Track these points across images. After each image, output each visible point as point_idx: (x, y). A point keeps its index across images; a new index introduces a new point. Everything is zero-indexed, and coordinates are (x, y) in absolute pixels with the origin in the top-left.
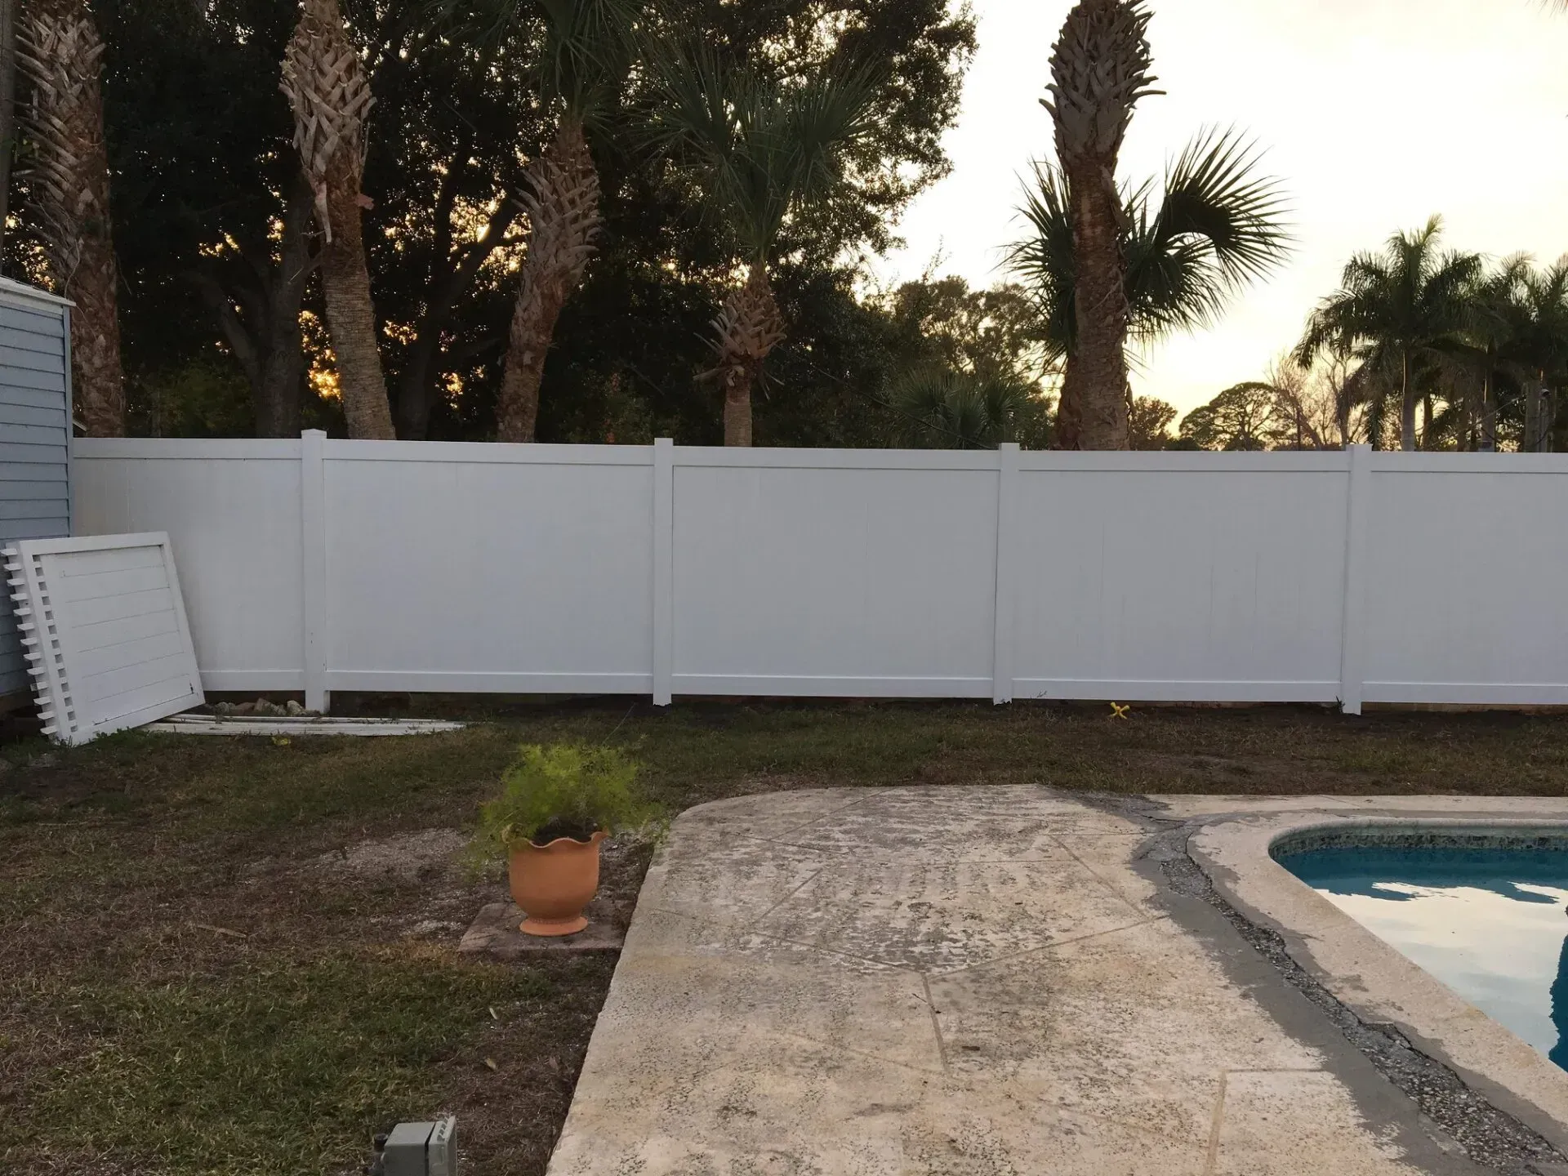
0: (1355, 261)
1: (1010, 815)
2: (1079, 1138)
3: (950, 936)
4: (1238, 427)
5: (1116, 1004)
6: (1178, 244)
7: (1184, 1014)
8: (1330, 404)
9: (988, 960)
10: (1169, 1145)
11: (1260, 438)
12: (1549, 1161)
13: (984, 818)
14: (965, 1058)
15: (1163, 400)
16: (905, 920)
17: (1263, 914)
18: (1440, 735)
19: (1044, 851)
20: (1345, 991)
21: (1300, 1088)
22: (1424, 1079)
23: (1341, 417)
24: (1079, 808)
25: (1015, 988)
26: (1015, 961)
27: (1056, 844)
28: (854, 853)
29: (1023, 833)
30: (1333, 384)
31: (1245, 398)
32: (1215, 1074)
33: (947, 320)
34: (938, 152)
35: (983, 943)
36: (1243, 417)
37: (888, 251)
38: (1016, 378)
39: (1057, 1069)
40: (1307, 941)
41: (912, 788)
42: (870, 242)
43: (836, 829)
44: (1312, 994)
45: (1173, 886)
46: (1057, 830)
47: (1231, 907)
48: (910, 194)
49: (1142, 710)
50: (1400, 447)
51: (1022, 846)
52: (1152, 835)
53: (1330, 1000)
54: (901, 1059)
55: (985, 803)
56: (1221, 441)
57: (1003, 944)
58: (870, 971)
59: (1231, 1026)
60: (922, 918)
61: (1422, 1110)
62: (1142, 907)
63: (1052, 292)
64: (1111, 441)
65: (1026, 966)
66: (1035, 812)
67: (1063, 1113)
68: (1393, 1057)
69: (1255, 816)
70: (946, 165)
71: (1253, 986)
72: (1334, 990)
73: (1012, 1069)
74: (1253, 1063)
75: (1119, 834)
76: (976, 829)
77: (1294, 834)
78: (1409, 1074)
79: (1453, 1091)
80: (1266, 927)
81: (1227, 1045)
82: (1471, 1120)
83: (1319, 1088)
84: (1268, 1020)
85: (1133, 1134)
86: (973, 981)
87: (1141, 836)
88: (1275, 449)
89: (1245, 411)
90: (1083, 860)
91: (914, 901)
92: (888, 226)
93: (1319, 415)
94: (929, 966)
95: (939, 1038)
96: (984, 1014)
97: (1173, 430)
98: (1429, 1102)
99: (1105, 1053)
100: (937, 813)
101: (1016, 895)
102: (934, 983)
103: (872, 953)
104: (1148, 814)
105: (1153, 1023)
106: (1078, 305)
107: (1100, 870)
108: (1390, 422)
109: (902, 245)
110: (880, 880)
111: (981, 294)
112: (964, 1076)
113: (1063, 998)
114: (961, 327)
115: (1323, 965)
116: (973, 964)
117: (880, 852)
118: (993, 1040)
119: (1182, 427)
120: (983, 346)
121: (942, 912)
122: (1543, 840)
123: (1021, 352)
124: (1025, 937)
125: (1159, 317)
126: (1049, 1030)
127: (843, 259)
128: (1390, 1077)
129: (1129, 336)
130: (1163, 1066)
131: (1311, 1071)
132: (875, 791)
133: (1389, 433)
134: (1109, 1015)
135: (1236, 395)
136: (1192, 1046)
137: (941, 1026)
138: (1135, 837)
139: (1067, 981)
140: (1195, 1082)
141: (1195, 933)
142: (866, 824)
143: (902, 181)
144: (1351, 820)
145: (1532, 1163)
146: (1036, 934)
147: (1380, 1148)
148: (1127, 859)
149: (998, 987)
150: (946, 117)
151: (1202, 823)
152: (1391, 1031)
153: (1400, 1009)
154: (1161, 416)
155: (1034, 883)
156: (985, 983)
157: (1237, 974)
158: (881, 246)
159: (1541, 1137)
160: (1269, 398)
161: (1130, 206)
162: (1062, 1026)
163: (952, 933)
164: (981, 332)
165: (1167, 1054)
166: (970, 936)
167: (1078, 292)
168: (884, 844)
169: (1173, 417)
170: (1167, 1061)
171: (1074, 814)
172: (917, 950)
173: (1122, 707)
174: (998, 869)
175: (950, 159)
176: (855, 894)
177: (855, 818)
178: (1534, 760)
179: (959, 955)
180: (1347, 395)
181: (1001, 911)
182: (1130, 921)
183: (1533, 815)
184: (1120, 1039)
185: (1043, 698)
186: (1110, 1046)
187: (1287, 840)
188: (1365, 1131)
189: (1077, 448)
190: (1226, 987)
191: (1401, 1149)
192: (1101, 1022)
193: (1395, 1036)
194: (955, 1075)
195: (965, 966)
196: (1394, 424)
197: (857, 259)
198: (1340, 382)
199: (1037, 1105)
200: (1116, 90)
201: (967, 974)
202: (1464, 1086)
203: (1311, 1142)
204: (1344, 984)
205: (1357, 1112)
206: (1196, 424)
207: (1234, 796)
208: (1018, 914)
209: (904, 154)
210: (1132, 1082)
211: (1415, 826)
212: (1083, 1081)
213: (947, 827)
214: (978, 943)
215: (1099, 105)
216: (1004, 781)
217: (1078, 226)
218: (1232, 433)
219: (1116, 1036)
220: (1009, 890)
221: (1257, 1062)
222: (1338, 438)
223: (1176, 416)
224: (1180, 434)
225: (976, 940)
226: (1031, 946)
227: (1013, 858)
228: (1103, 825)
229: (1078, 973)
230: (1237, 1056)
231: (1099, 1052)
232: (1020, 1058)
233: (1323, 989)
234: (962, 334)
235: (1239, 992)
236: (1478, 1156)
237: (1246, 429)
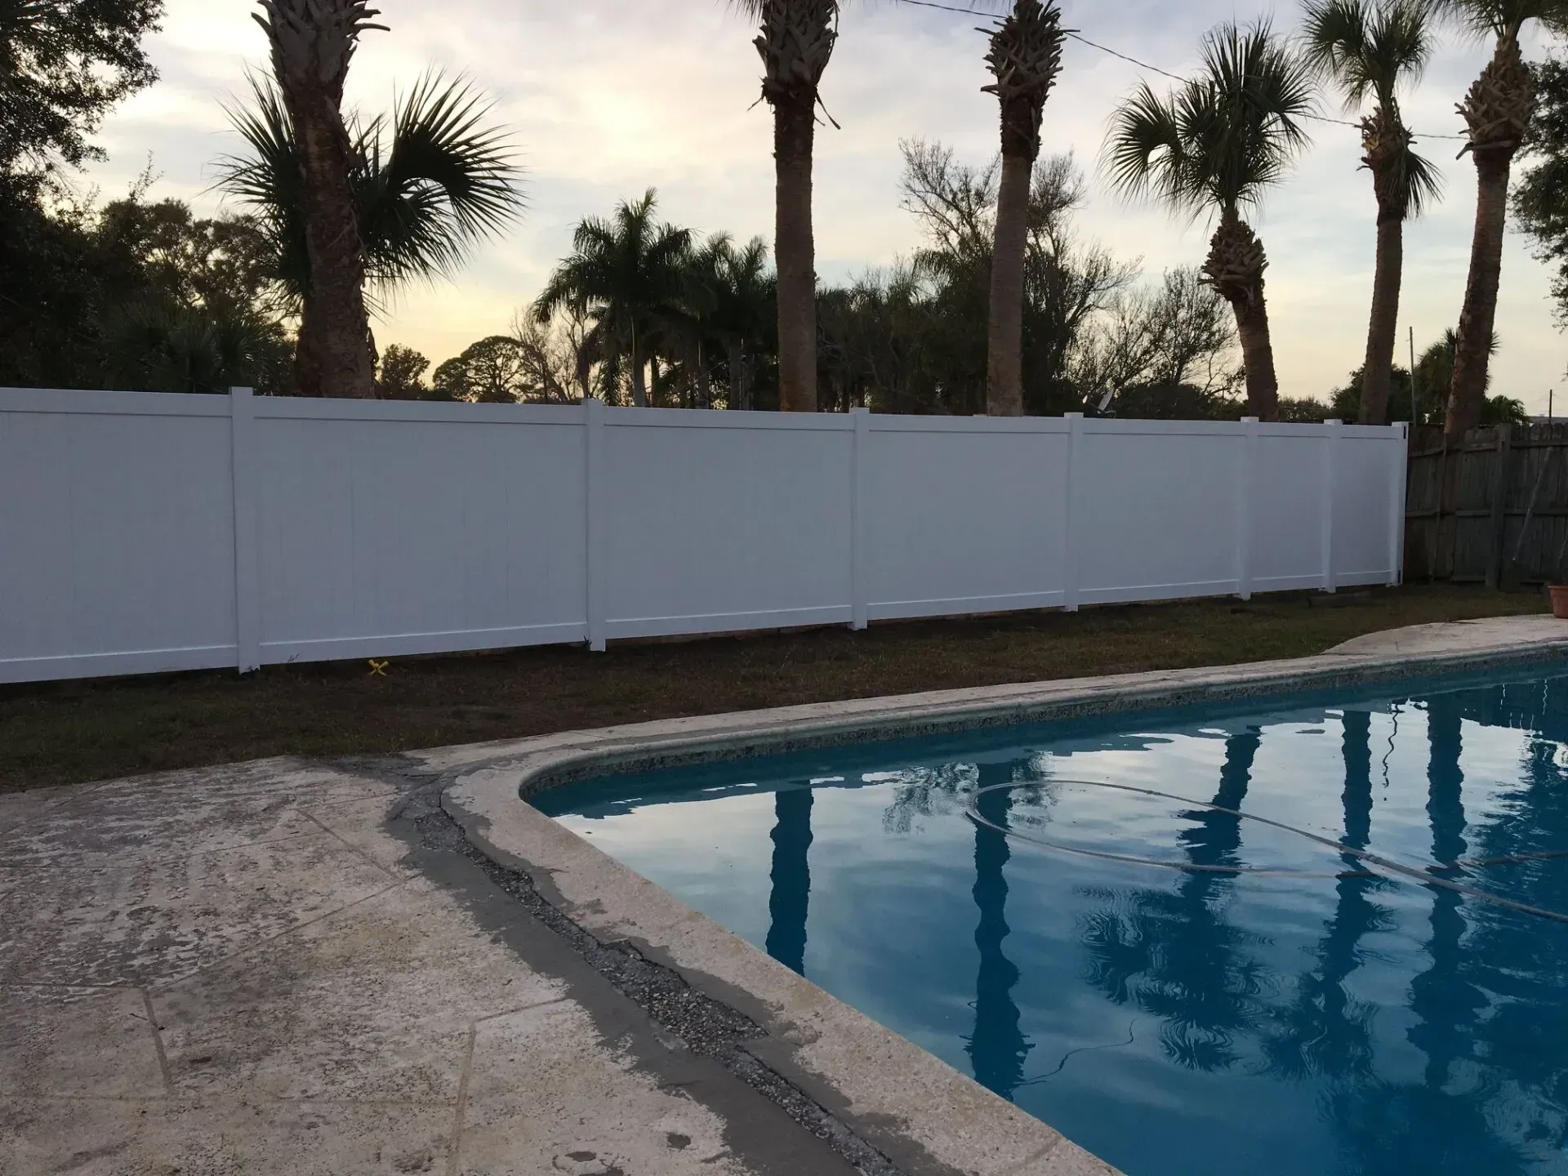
0: (584, 225)
1: (252, 794)
2: (323, 1129)
3: (178, 940)
4: (490, 380)
5: (366, 977)
6: (413, 188)
7: (435, 972)
8: (571, 361)
9: (223, 957)
10: (417, 1112)
11: (511, 391)
12: (753, 1038)
13: (223, 800)
14: (194, 1074)
15: (415, 349)
16: (124, 931)
17: (514, 856)
18: (671, 663)
19: (290, 827)
20: (587, 917)
21: (545, 1021)
22: (653, 986)
23: (582, 374)
24: (331, 775)
25: (253, 983)
26: (254, 952)
27: (305, 818)
28: (58, 865)
29: (268, 811)
30: (574, 342)
31: (495, 351)
32: (465, 1027)
33: (169, 248)
34: (138, 55)
35: (219, 940)
36: (494, 371)
37: (84, 162)
38: (256, 318)
39: (299, 1061)
40: (554, 875)
41: (136, 778)
42: (59, 149)
43: (35, 838)
44: (557, 926)
45: (427, 842)
46: (305, 802)
47: (482, 854)
48: (107, 99)
49: (400, 664)
50: (633, 404)
51: (266, 826)
52: (407, 793)
53: (574, 928)
54: (115, 1092)
55: (226, 784)
56: (475, 393)
57: (242, 936)
58: (77, 998)
59: (481, 974)
60: (145, 925)
61: (651, 1016)
62: (394, 869)
63: (281, 226)
64: (355, 388)
65: (267, 956)
66: (280, 786)
67: (306, 1108)
68: (628, 971)
69: (506, 761)
70: (149, 73)
71: (504, 928)
72: (576, 918)
73: (249, 1073)
74: (501, 1006)
75: (372, 797)
76: (213, 814)
77: (543, 773)
78: (641, 984)
79: (677, 992)
80: (516, 868)
81: (476, 994)
82: (691, 1016)
83: (564, 1017)
84: (516, 960)
85: (381, 1110)
86: (204, 985)
87: (395, 796)
88: (525, 402)
89: (496, 364)
90: (334, 830)
91: (136, 907)
92: (81, 132)
93: (562, 370)
94: (152, 978)
95: (163, 1057)
96: (217, 1019)
97: (427, 379)
98: (657, 1006)
99: (351, 1031)
100: (166, 803)
101: (257, 880)
102: (157, 996)
103: (79, 977)
104: (404, 771)
105: (404, 988)
106: (310, 242)
107: (352, 838)
108: (623, 381)
109: (102, 156)
110: (92, 891)
111: (208, 223)
112: (192, 1093)
113: (307, 982)
114: (187, 257)
115: (567, 896)
116: (205, 966)
117: (91, 857)
118: (227, 1045)
119: (436, 377)
120: (215, 281)
121: (169, 915)
122: (749, 749)
123: (260, 290)
124: (266, 924)
125: (400, 264)
126: (292, 1020)
127: (24, 163)
128: (625, 991)
129: (367, 280)
130: (413, 1031)
131: (556, 1001)
132: (90, 787)
133: (623, 391)
134: (358, 989)
135: (487, 348)
136: (443, 1003)
137: (165, 1043)
138: (391, 797)
139: (312, 962)
140: (445, 1040)
141: (448, 886)
142: (76, 829)
143: (96, 83)
144: (594, 752)
145: (740, 1043)
146: (279, 918)
147: (616, 1062)
148: (381, 821)
149: (236, 985)
150: (145, 19)
151: (455, 774)
152: (625, 947)
153: (634, 924)
154: (414, 366)
155: (278, 863)
156: (219, 983)
157: (488, 919)
158: (74, 154)
159: (747, 1017)
160: (517, 353)
161: (360, 142)
162: (307, 1012)
163: (181, 935)
164: (211, 265)
165: (417, 1017)
166: (201, 935)
167: (309, 229)
168: (99, 848)
169: (426, 367)
170: (417, 1024)
171: (326, 782)
172: (136, 962)
173: (380, 664)
174: (237, 856)
175: (154, 66)
176: (59, 912)
177: (61, 822)
178: (745, 678)
179: (189, 959)
180: (586, 353)
181: (239, 900)
182: (379, 887)
183: (741, 728)
184: (368, 1013)
185: (295, 661)
186: (359, 1022)
187: (537, 779)
188: (602, 1049)
189: (319, 395)
190: (477, 936)
191: (634, 1058)
192: (348, 1000)
193: (630, 951)
194: (181, 1096)
195: (195, 970)
196: (627, 382)
197: (42, 167)
198: (578, 338)
199: (276, 1106)
200: (335, 17)
201: (197, 979)
202: (686, 985)
203: (555, 1072)
204: (586, 911)
205: (596, 1033)
206: (449, 375)
207: (490, 742)
208: (262, 898)
209: (96, 52)
210: (380, 1055)
211: (648, 750)
212: (327, 1067)
213: (178, 817)
214: (211, 941)
215: (318, 29)
216: (243, 758)
217: (304, 157)
218: (484, 386)
219: (365, 1011)
220: (249, 876)
221: (505, 1005)
222: (581, 394)
223: (429, 366)
224: (434, 385)
225: (210, 939)
226: (274, 932)
227: (256, 841)
228: (357, 790)
229: (326, 951)
230: (486, 1003)
231: (347, 1031)
232: (257, 1059)
233: (567, 919)
234: (188, 266)
235: (490, 938)
236: (698, 1047)
237: (498, 382)
